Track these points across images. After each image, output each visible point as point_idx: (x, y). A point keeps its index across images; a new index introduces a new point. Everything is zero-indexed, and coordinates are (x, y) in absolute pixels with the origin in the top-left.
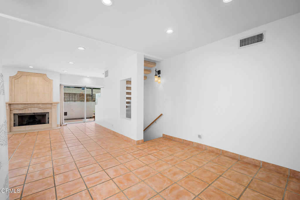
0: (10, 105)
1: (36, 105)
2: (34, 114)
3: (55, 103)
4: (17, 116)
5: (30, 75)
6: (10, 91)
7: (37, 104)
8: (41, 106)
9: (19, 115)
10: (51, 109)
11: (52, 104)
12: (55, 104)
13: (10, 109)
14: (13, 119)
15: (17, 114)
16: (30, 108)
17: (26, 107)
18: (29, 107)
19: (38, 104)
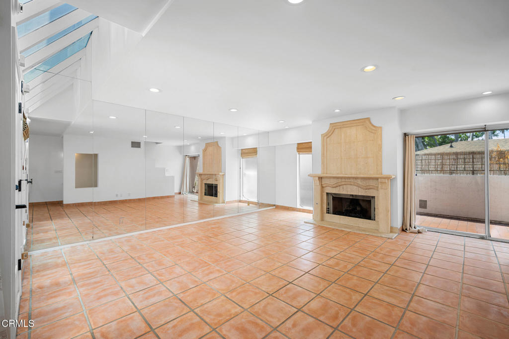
0: (320, 178)
1: (352, 180)
2: (351, 197)
3: (385, 178)
4: (332, 197)
5: (345, 126)
6: (322, 156)
7: (353, 178)
8: (359, 182)
9: (334, 196)
10: (377, 189)
11: (377, 179)
12: (383, 180)
13: (321, 185)
14: (325, 201)
15: (331, 194)
16: (345, 185)
17: (340, 184)
18: (343, 183)
19: (356, 178)
